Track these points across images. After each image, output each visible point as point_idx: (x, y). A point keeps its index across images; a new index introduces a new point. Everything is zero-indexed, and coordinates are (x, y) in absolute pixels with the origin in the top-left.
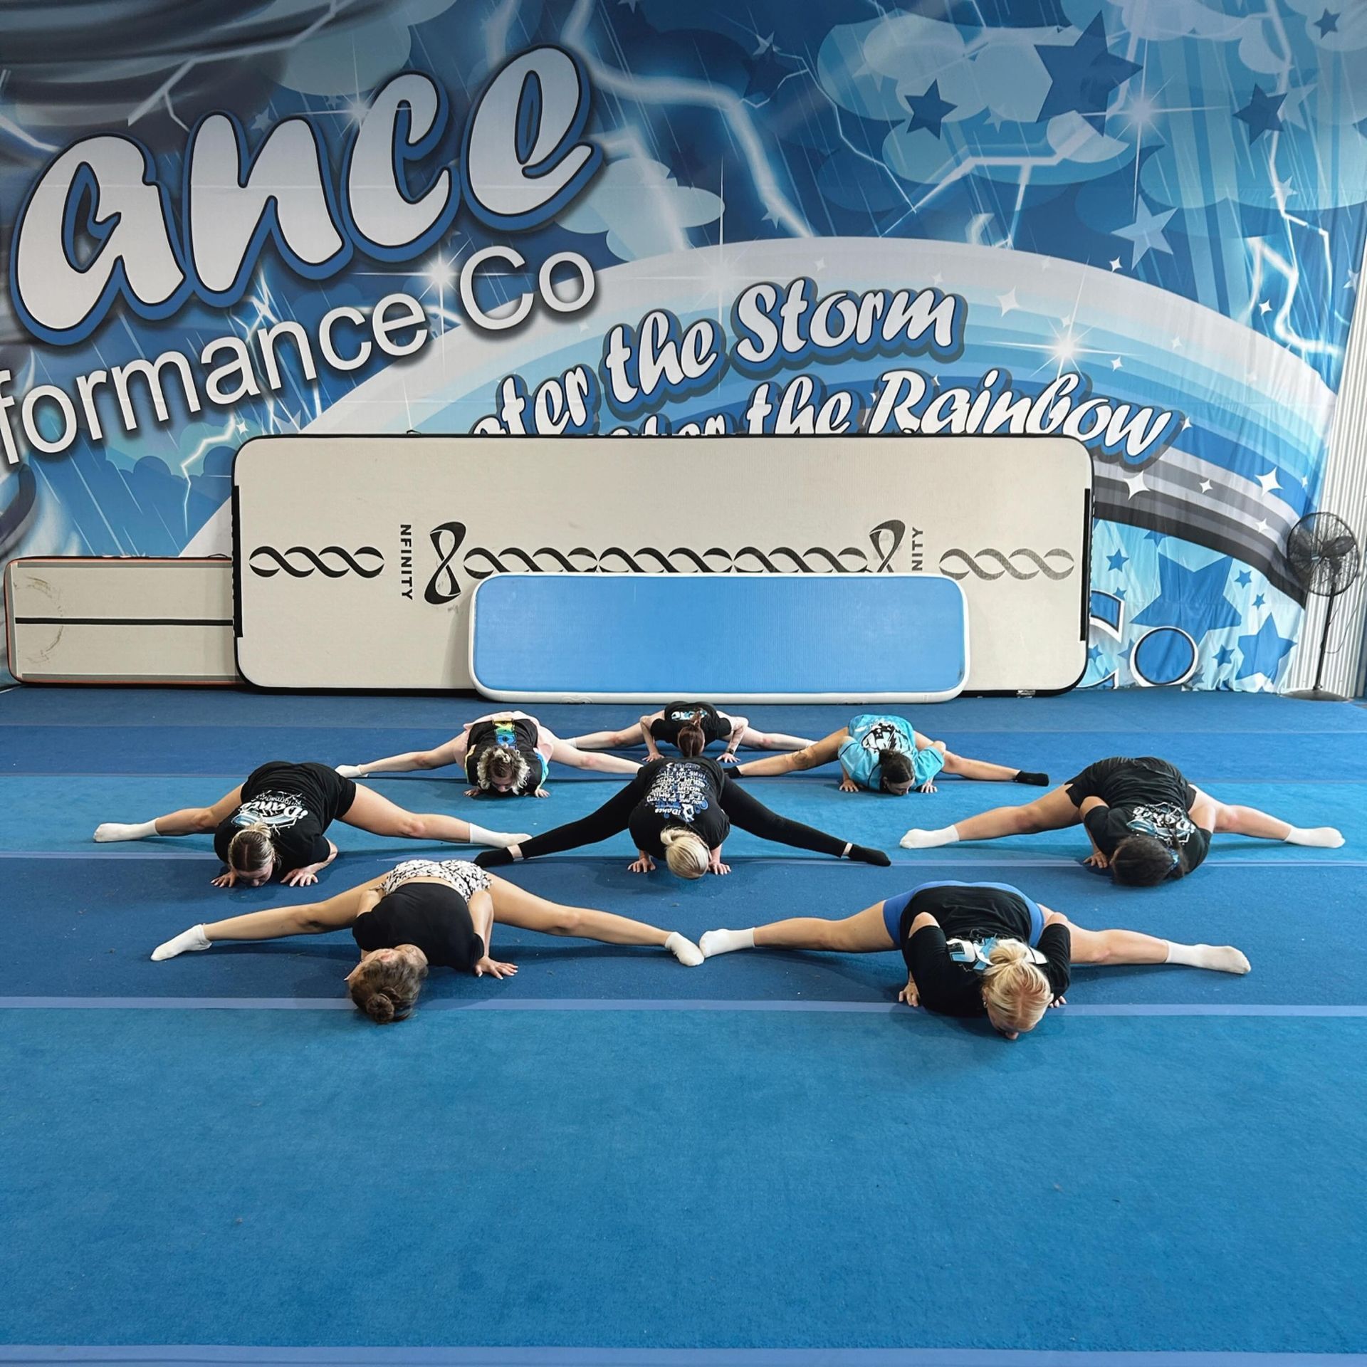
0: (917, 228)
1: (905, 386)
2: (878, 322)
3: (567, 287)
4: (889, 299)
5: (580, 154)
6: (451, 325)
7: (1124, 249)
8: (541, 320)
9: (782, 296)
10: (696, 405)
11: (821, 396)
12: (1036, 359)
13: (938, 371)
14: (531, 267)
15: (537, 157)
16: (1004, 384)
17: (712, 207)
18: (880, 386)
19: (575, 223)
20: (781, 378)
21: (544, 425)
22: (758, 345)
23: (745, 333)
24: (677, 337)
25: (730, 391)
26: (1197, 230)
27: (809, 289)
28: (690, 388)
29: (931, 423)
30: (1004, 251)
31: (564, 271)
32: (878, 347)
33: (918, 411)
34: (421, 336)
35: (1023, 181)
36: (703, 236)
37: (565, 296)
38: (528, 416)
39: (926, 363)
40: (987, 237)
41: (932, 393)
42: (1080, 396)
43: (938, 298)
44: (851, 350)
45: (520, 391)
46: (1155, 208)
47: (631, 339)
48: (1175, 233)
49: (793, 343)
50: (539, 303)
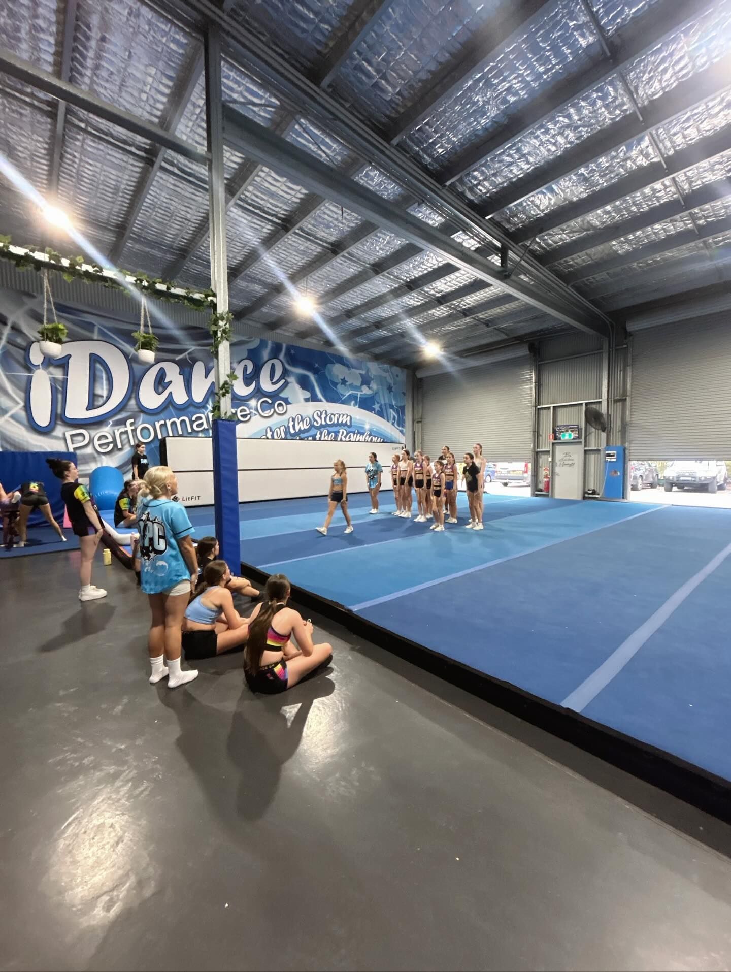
0: (343, 402)
1: (343, 432)
2: (338, 420)
3: (281, 408)
4: (339, 415)
5: (283, 381)
6: (255, 415)
7: (374, 409)
8: (275, 415)
9: (321, 413)
10: (306, 435)
11: (329, 433)
12: (363, 428)
13: (349, 430)
14: (273, 403)
15: (275, 380)
16: (359, 433)
17: (308, 395)
18: (339, 432)
19: (282, 395)
20: (322, 430)
21: (276, 437)
22: (317, 423)
23: (315, 420)
24: (302, 420)
25: (313, 432)
26: (384, 407)
27: (326, 412)
28: (305, 431)
29: (347, 439)
30: (357, 408)
31: (280, 405)
32: (338, 425)
33: (345, 437)
34: (249, 417)
35: (359, 396)
36: (307, 400)
37: (280, 410)
38: (272, 435)
39: (346, 427)
40: (355, 405)
41: (347, 434)
42: (370, 435)
43: (347, 416)
44: (333, 425)
45: (271, 430)
46: (378, 403)
47: (294, 420)
48: (381, 407)
49: (324, 423)
50: (275, 411)
